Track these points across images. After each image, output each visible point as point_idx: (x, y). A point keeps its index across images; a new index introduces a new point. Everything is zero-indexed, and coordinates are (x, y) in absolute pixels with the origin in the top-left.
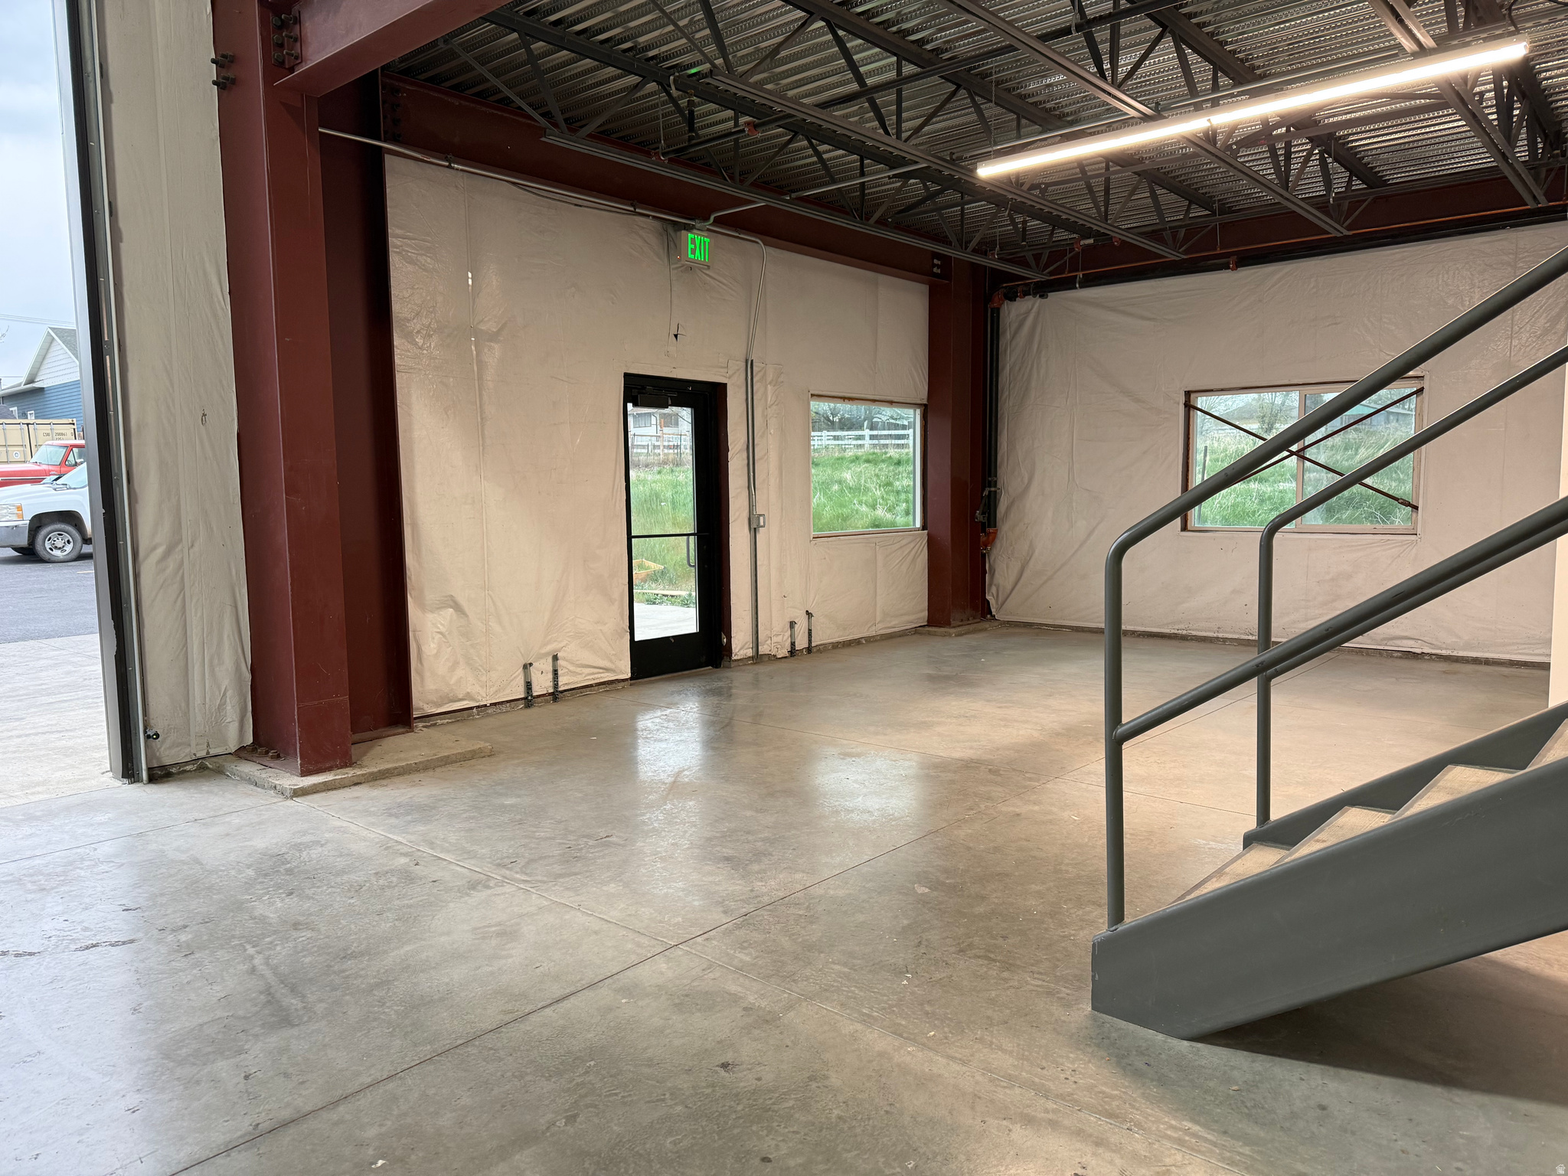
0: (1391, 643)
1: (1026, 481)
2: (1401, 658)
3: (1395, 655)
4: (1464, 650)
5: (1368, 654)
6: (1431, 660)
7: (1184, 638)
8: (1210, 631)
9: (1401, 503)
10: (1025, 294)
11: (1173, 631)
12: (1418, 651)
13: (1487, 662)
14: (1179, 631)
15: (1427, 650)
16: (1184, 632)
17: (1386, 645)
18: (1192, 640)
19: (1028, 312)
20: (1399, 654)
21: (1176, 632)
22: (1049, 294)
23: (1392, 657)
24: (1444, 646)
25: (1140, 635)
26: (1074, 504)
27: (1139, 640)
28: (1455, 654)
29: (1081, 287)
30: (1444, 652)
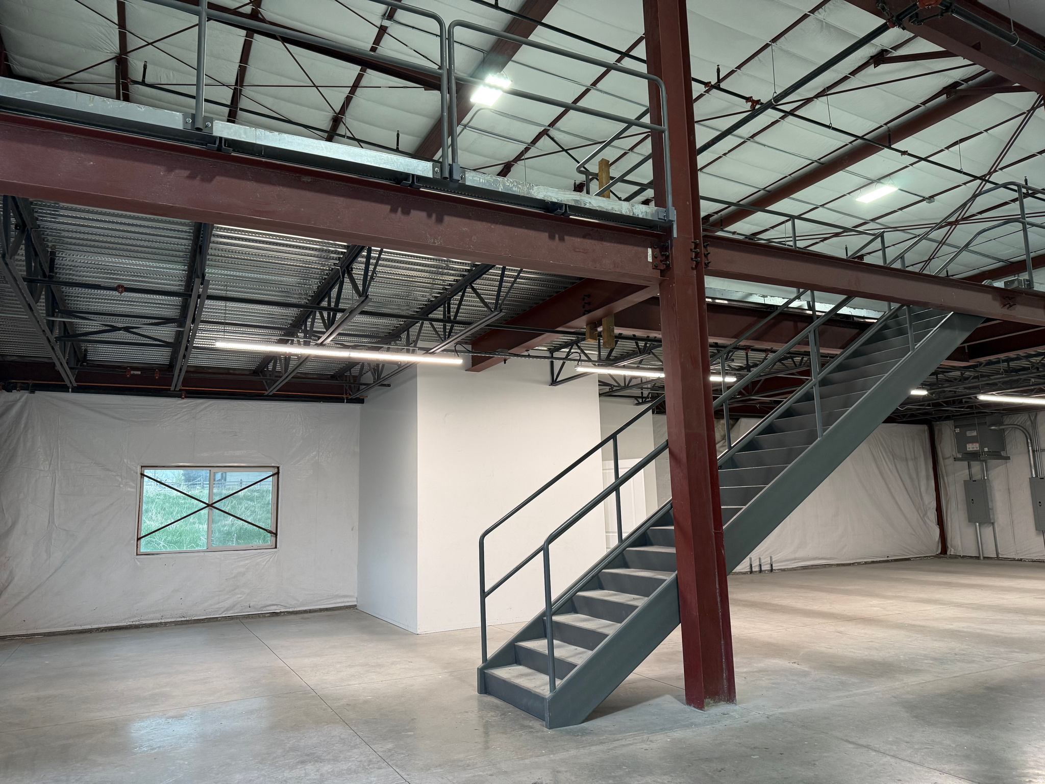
0: (265, 609)
1: (10, 524)
2: (269, 616)
3: (267, 615)
4: (299, 606)
5: (252, 618)
6: (284, 615)
7: (137, 627)
8: (156, 619)
9: (268, 532)
11: (129, 623)
12: (278, 611)
13: (310, 611)
14: (134, 623)
15: (283, 610)
16: (137, 623)
17: (262, 611)
18: (142, 627)
19: (16, 401)
20: (269, 615)
21: (131, 623)
22: (36, 392)
23: (265, 617)
24: (291, 606)
25: (103, 630)
26: (53, 541)
27: (102, 634)
28: (295, 610)
29: (72, 392)
30: (291, 610)
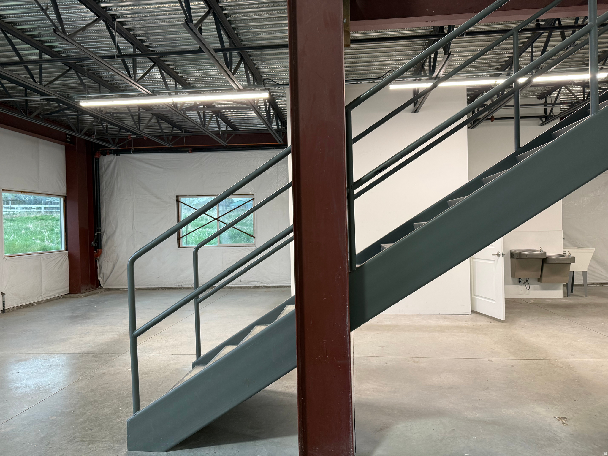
0: (250, 283)
1: (114, 229)
2: (253, 288)
3: (252, 287)
4: (271, 283)
5: (243, 288)
6: (262, 288)
7: (181, 288)
8: (190, 285)
9: (250, 236)
10: (110, 154)
11: (176, 286)
12: (258, 285)
13: (278, 287)
14: (179, 286)
15: (261, 285)
16: (181, 286)
17: (249, 284)
18: (184, 289)
19: (112, 161)
20: (253, 287)
21: (177, 286)
22: (121, 155)
23: (251, 288)
24: (266, 283)
25: (164, 289)
26: (135, 238)
27: (164, 291)
28: (269, 285)
29: (133, 153)
30: (266, 285)
